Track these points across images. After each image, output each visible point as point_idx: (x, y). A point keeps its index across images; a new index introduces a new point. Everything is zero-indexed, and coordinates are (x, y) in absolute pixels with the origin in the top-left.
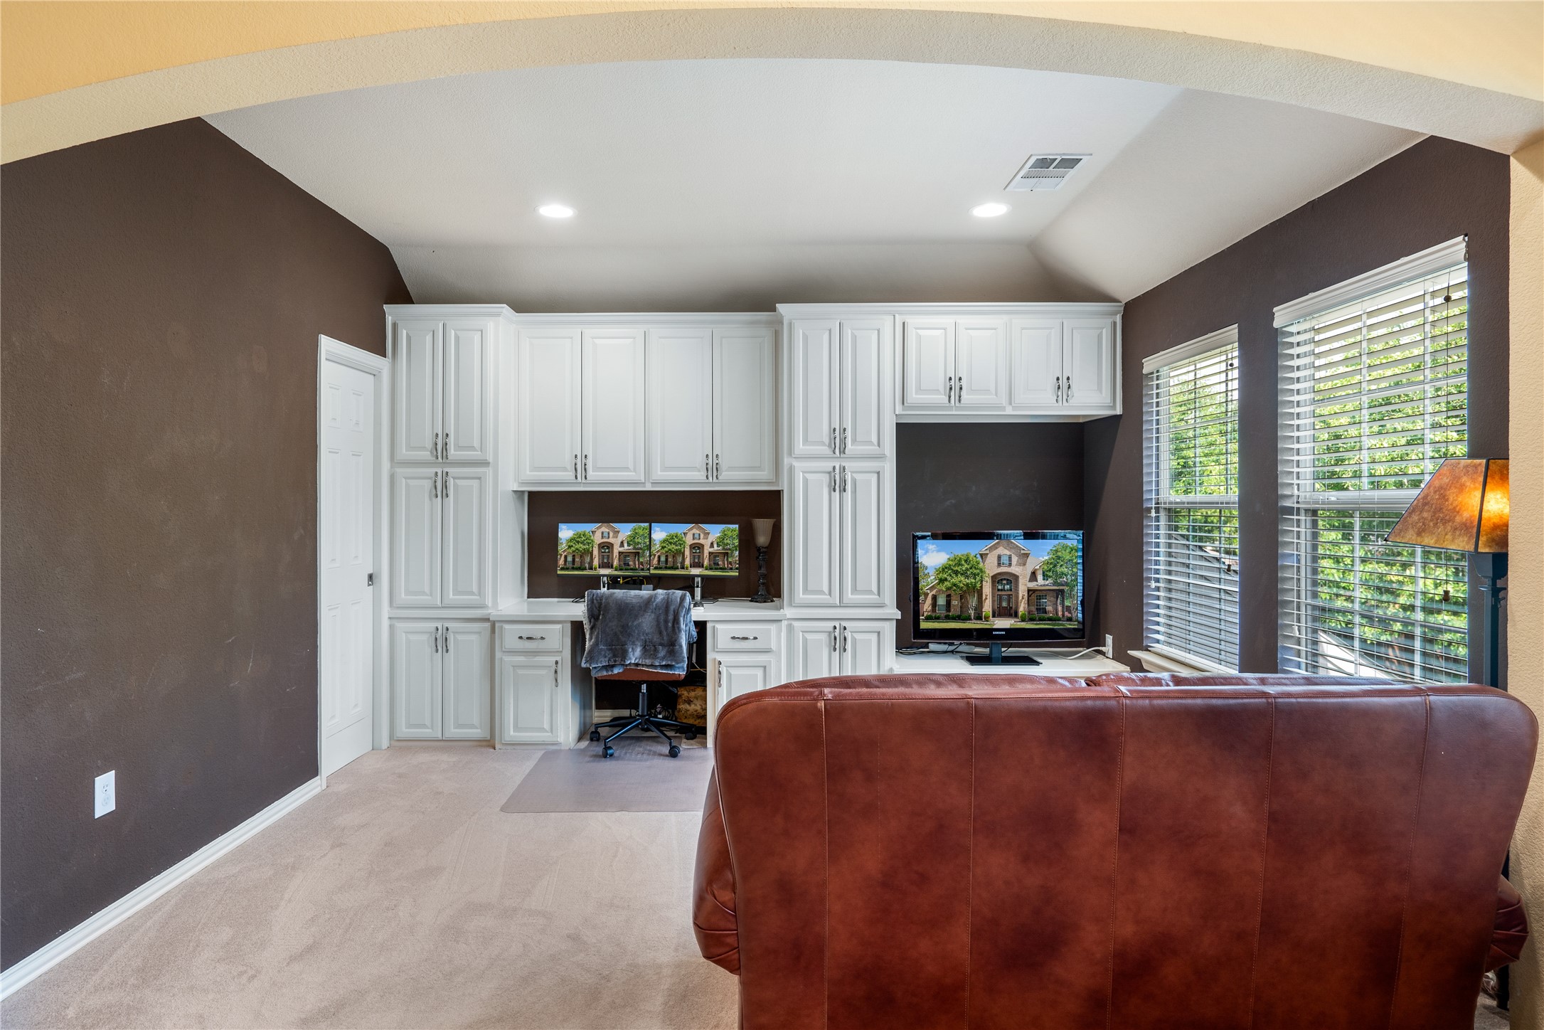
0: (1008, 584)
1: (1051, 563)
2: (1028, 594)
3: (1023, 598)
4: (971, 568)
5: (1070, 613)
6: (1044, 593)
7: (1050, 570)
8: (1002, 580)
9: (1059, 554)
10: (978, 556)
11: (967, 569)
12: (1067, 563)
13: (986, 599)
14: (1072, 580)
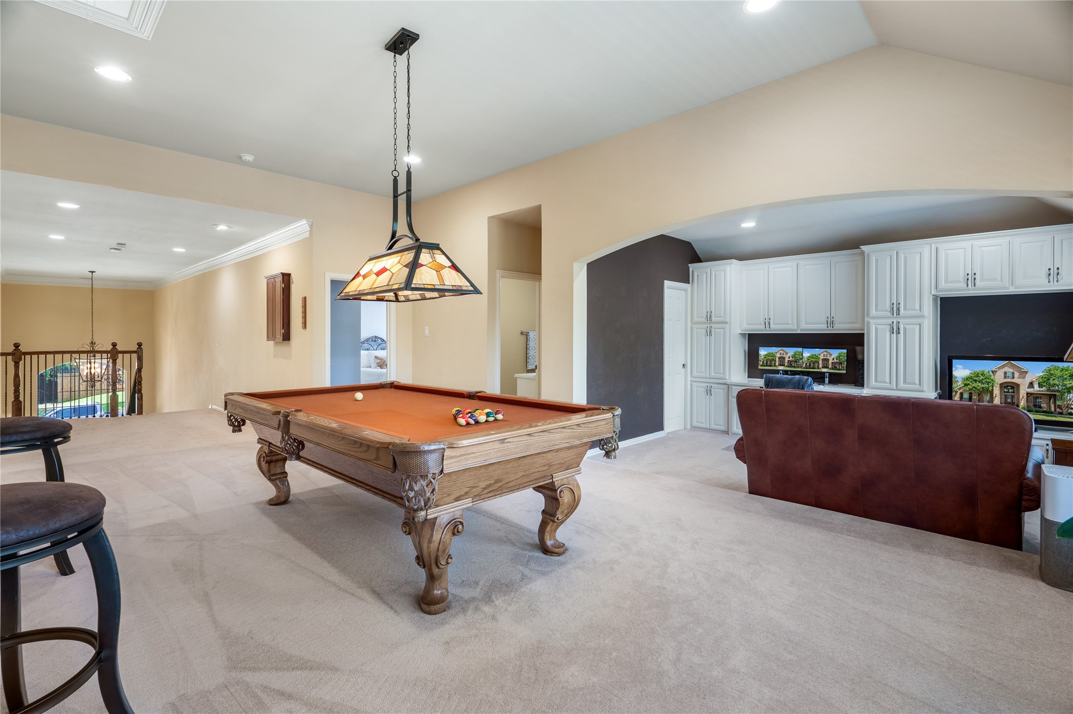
0: (1011, 389)
1: (1045, 378)
2: (1027, 395)
3: (1023, 398)
4: (985, 379)
5: (1061, 409)
6: (1040, 396)
7: (1044, 382)
8: (1007, 386)
9: (1052, 372)
10: (990, 372)
11: (983, 379)
12: (1058, 378)
13: (996, 396)
14: (1063, 389)
